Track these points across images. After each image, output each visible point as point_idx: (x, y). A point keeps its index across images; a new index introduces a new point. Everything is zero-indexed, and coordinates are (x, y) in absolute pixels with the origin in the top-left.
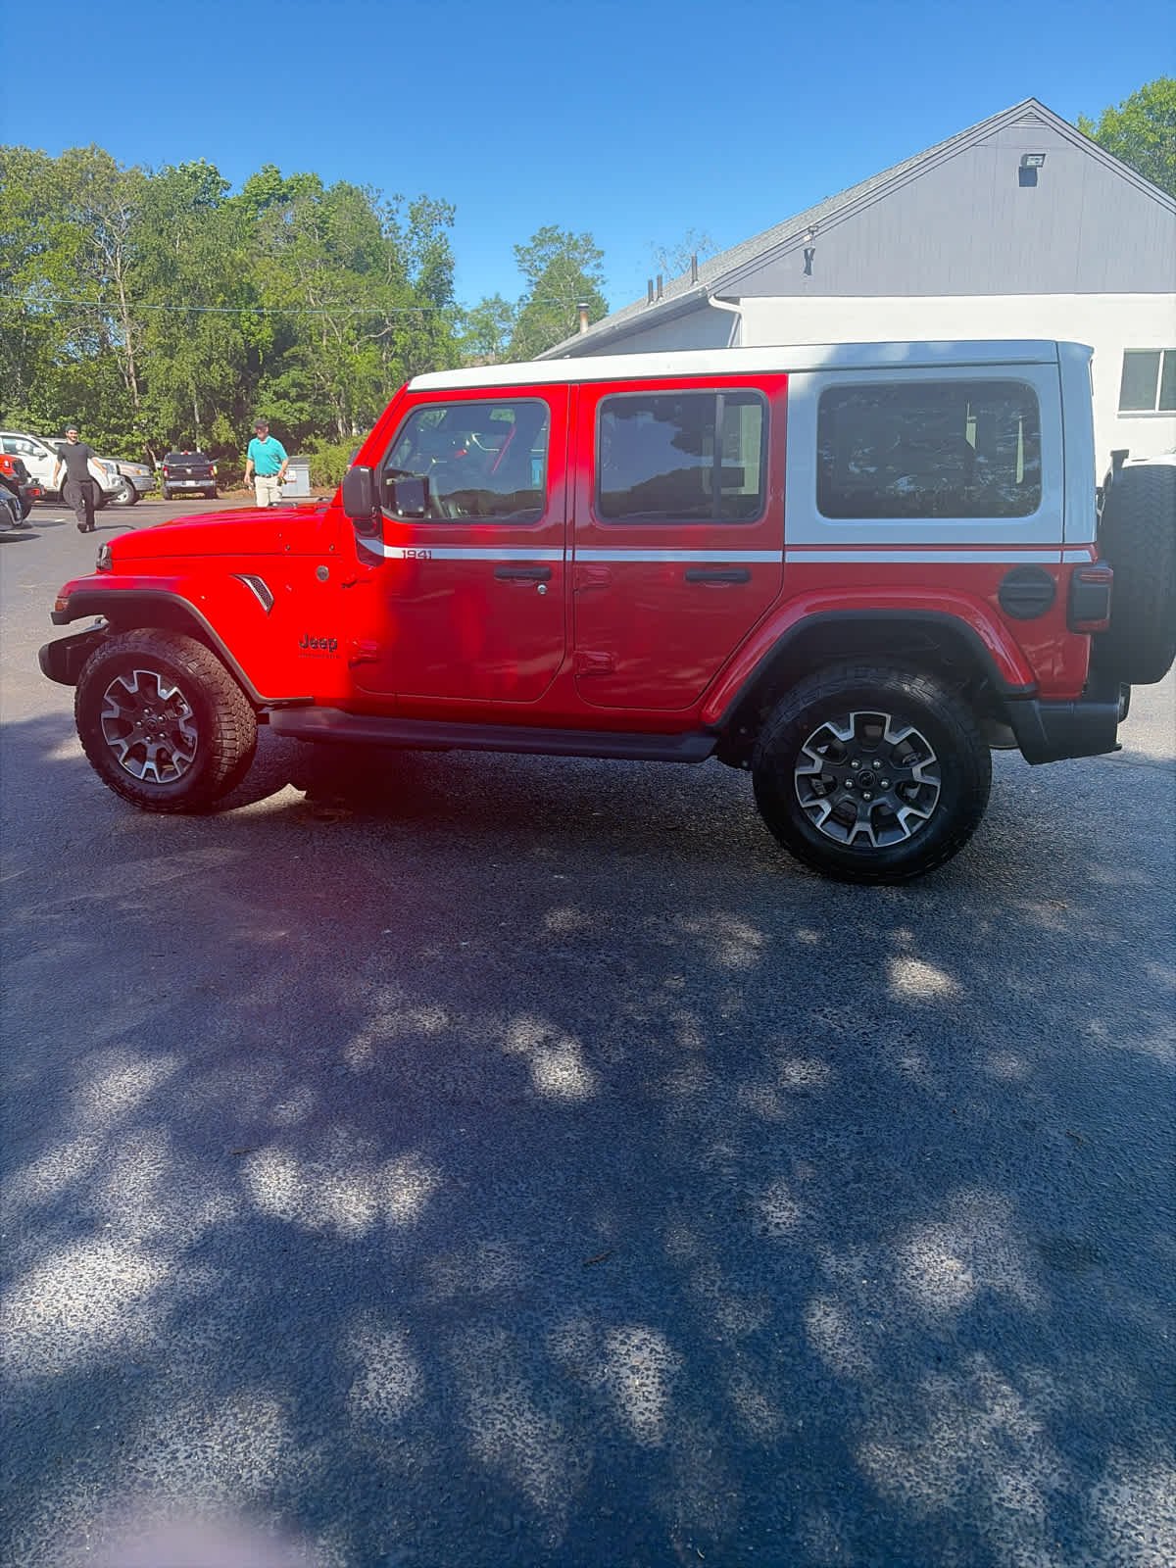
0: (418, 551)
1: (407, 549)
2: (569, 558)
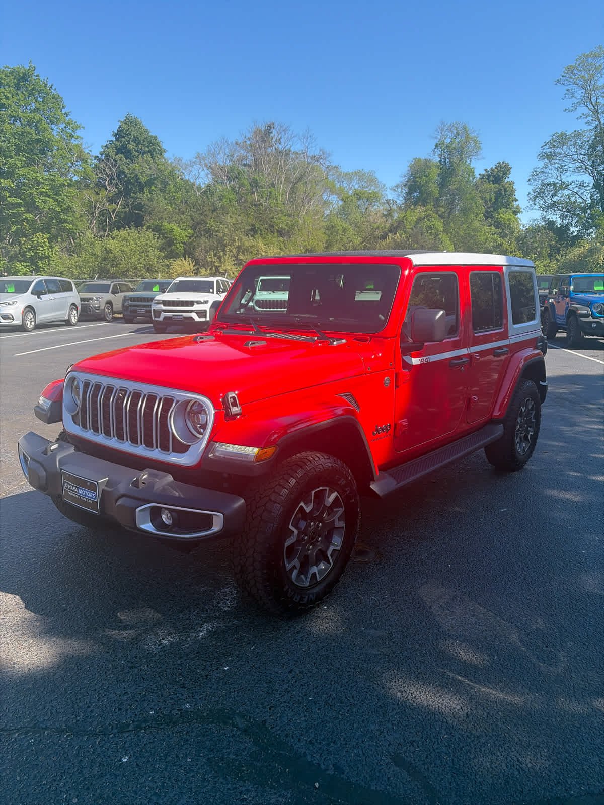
0: (425, 358)
1: (421, 358)
2: (469, 352)
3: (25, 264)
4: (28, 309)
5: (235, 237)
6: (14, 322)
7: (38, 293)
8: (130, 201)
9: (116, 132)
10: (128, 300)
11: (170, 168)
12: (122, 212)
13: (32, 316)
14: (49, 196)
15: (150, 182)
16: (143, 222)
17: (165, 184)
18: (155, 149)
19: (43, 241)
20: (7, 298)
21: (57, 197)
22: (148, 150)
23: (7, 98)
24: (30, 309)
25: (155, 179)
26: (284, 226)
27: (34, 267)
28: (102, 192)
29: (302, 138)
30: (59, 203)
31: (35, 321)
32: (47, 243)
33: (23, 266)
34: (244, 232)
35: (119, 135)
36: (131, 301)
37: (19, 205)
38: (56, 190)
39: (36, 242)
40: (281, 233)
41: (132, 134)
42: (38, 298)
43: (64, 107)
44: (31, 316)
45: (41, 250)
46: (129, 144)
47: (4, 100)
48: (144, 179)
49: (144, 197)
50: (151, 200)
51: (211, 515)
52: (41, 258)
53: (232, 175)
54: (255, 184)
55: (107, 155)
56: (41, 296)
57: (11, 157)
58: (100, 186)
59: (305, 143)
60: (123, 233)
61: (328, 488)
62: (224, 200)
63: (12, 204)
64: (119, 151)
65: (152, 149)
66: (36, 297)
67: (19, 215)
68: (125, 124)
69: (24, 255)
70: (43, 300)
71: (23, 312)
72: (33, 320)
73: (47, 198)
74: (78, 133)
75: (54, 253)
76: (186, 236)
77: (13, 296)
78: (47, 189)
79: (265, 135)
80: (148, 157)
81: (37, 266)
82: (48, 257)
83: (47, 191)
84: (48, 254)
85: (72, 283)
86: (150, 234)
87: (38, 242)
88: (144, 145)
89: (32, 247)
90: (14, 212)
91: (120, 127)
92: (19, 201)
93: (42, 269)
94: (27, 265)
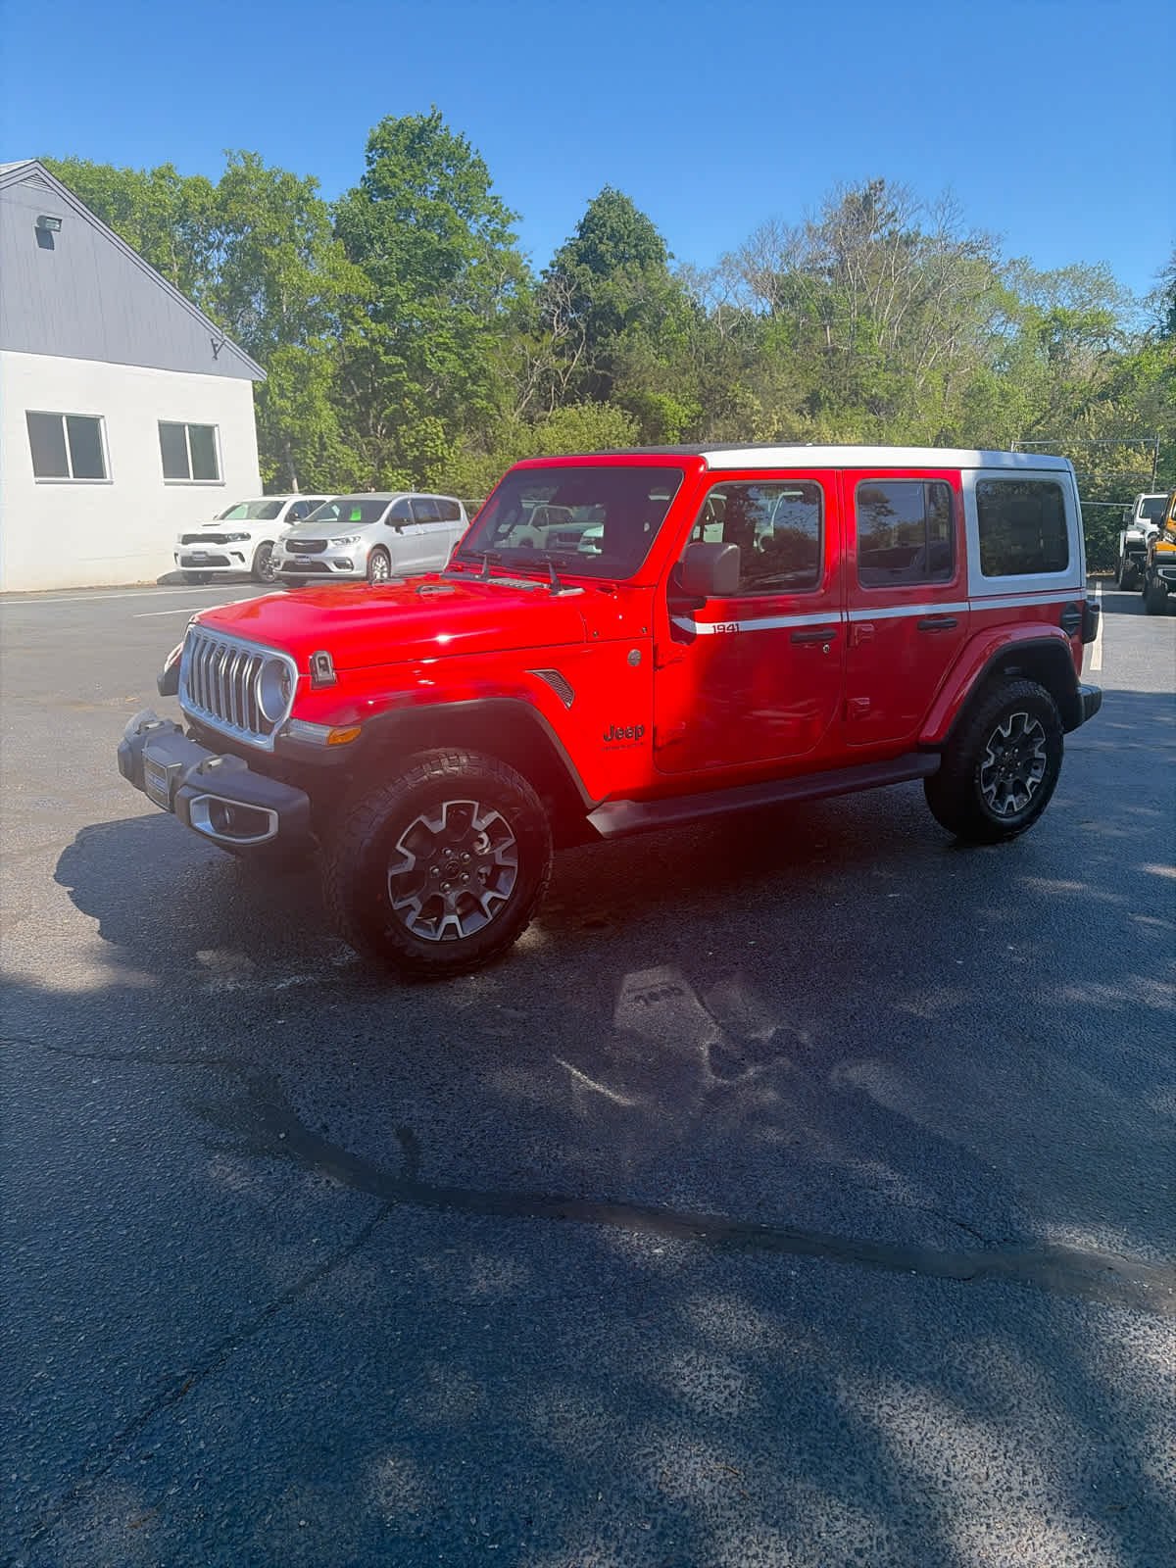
0: (727, 624)
1: (716, 624)
2: (845, 619)
3: (404, 472)
4: (378, 551)
5: (773, 416)
6: (354, 572)
7: (397, 522)
8: (594, 353)
9: (582, 221)
10: (555, 538)
11: (670, 286)
12: (580, 373)
13: (384, 563)
14: (448, 349)
15: (633, 314)
16: (611, 392)
17: (659, 317)
18: (648, 250)
19: (435, 431)
20: (345, 530)
21: (463, 352)
22: (635, 253)
23: (393, 175)
24: (381, 550)
25: (641, 307)
26: (882, 393)
27: (419, 478)
28: (545, 338)
29: (935, 208)
30: (465, 363)
31: (389, 572)
32: (441, 434)
33: (401, 474)
34: (792, 405)
35: (585, 228)
36: (561, 540)
37: (399, 368)
38: (463, 336)
39: (423, 433)
40: (873, 405)
41: (608, 225)
42: (397, 530)
43: (490, 185)
44: (382, 563)
45: (431, 447)
46: (600, 242)
47: (388, 179)
48: (622, 308)
49: (618, 342)
50: (629, 349)
51: (268, 813)
52: (431, 462)
53: (786, 293)
54: (828, 310)
55: (562, 267)
56: (402, 528)
57: (391, 284)
58: (545, 326)
59: (939, 219)
60: (570, 412)
61: (477, 804)
62: (767, 343)
63: (390, 366)
64: (582, 258)
65: (644, 250)
66: (394, 529)
67: (399, 384)
68: (600, 206)
69: (402, 456)
70: (405, 534)
71: (368, 558)
72: (385, 569)
73: (446, 354)
74: (511, 229)
75: (452, 451)
76: (686, 416)
77: (354, 527)
78: (447, 338)
79: (863, 208)
80: (634, 267)
81: (423, 475)
82: (441, 459)
83: (447, 340)
84: (442, 453)
85: (461, 505)
86: (616, 414)
87: (426, 432)
88: (628, 244)
89: (416, 440)
90: (392, 380)
91: (588, 213)
92: (400, 360)
93: (431, 481)
94: (407, 474)
